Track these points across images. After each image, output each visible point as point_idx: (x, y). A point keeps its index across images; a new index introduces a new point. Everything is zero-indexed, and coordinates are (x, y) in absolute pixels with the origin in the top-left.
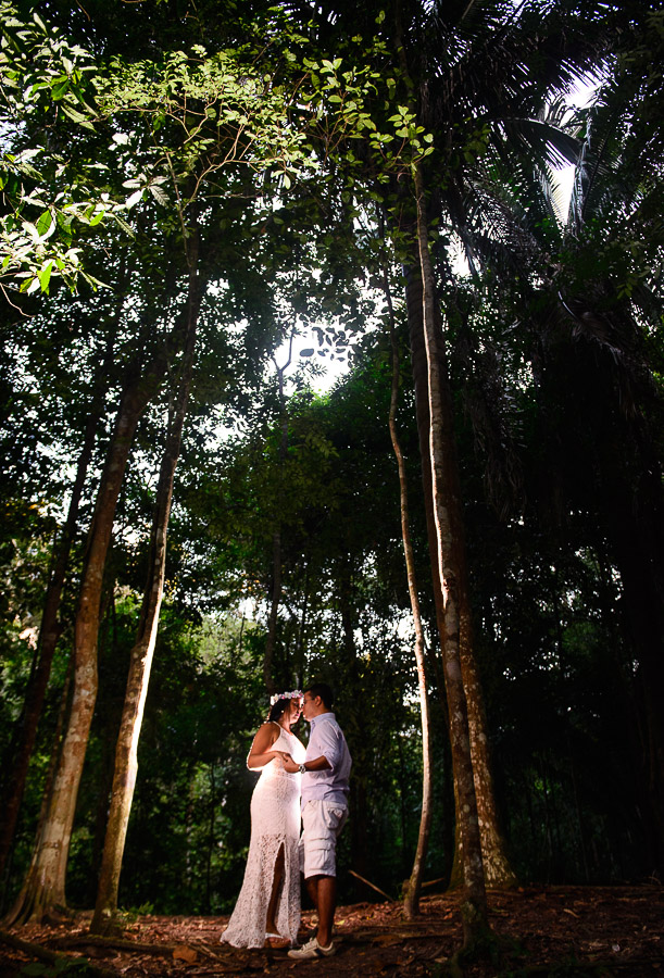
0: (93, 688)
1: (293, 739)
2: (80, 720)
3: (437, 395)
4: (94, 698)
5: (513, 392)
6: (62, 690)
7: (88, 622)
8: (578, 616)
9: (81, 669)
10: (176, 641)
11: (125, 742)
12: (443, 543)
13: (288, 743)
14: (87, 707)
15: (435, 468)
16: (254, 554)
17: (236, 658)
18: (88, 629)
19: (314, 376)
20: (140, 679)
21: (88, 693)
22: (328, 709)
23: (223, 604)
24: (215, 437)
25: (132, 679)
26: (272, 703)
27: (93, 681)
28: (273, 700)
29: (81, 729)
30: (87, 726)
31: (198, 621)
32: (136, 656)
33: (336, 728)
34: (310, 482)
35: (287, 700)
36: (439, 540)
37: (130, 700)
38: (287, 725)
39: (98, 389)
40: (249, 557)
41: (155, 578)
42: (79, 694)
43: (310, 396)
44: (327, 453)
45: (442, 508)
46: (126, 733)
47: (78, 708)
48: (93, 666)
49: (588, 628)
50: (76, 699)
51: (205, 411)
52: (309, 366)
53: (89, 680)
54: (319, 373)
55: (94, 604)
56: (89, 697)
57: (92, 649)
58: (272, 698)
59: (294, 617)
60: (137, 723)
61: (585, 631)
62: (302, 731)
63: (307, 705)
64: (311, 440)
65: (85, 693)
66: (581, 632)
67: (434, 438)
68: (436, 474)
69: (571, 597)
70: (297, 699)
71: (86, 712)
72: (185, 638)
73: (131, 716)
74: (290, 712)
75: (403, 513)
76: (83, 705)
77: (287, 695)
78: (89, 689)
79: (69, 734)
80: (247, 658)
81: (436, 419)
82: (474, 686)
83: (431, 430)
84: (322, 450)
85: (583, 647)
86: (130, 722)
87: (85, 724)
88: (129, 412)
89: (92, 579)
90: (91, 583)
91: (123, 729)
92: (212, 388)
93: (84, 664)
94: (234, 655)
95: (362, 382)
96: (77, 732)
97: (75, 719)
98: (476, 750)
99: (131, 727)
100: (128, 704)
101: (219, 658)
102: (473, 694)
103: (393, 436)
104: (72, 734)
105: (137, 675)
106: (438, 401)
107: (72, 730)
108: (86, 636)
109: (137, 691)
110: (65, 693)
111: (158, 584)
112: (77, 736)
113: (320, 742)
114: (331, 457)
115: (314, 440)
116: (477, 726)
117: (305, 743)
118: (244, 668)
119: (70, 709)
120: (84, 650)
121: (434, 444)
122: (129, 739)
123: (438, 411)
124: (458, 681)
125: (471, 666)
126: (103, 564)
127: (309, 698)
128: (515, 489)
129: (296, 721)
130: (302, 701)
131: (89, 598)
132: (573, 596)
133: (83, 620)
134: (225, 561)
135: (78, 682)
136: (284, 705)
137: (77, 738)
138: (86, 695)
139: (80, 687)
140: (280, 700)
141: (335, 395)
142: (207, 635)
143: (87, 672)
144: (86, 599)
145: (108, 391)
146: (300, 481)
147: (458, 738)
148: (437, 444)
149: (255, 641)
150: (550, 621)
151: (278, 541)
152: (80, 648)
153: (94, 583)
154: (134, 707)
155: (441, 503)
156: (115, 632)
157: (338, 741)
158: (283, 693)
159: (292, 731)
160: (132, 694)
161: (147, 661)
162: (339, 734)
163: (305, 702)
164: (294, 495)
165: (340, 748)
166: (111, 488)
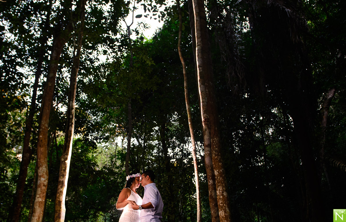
0: (46, 177)
1: (137, 195)
2: (41, 191)
3: (199, 32)
4: (47, 181)
5: (240, 33)
6: (33, 179)
7: (43, 147)
8: (274, 138)
9: (40, 168)
10: (85, 157)
11: (59, 198)
12: (203, 102)
13: (134, 197)
14: (44, 185)
15: (199, 67)
16: (120, 115)
17: (113, 163)
18: (43, 150)
19: (145, 29)
20: (65, 170)
21: (44, 179)
22: (152, 181)
23: (107, 139)
24: (99, 60)
25: (61, 170)
26: (127, 179)
27: (46, 174)
28: (128, 178)
29: (42, 195)
30: (45, 194)
31: (94, 146)
32: (63, 160)
33: (156, 190)
34: (142, 78)
35: (134, 178)
36: (201, 101)
37: (61, 180)
38: (134, 189)
39: (43, 40)
40: (118, 117)
41: (70, 124)
42: (40, 180)
43: (142, 38)
44: (150, 64)
45: (202, 86)
46: (60, 195)
47: (40, 186)
48: (46, 167)
49: (278, 145)
50: (39, 182)
51: (93, 48)
52: (142, 25)
53: (44, 174)
54: (147, 28)
55: (45, 139)
56: (45, 181)
57: (45, 159)
58: (127, 177)
59: (140, 144)
60: (65, 190)
61: (277, 147)
62: (141, 192)
63: (143, 180)
64: (142, 58)
65: (42, 179)
66: (275, 147)
67: (198, 53)
68: (199, 70)
69: (271, 131)
70: (139, 177)
71: (44, 188)
72: (90, 155)
73: (62, 187)
74: (135, 183)
75: (185, 90)
76: (42, 185)
77: (134, 176)
78: (44, 178)
79: (36, 198)
80: (119, 163)
81: (199, 44)
82: (221, 171)
83: (197, 49)
84: (147, 62)
85: (277, 154)
86: (61, 189)
87: (43, 193)
88: (57, 48)
89: (43, 127)
90: (43, 129)
91: (58, 193)
92: (95, 35)
93: (42, 166)
94: (112, 162)
95: (167, 30)
96: (40, 197)
97: (39, 191)
98: (222, 199)
99: (62, 192)
100: (60, 181)
101: (105, 163)
102: (220, 174)
103: (180, 54)
104: (38, 198)
105: (64, 168)
106: (200, 35)
107: (38, 196)
108: (42, 153)
109: (64, 176)
110: (35, 180)
111: (72, 126)
112: (40, 199)
113: (148, 196)
114: (152, 65)
115: (144, 58)
116: (223, 188)
117: (142, 197)
118: (117, 168)
119: (37, 186)
120: (42, 160)
121: (198, 55)
122: (61, 197)
123: (200, 40)
124: (211, 166)
125: (220, 161)
126: (48, 120)
127: (144, 177)
128: (241, 78)
129: (138, 187)
130: (141, 178)
131: (43, 136)
132: (272, 131)
133: (40, 146)
134: (107, 119)
135: (40, 174)
136: (132, 180)
137: (40, 200)
138: (43, 180)
139: (40, 177)
140: (131, 178)
141: (155, 38)
142: (100, 153)
143: (43, 170)
144: (41, 136)
145: (48, 40)
146: (138, 77)
147: (211, 192)
148: (200, 56)
149: (122, 155)
150: (260, 142)
151: (130, 108)
152: (39, 159)
153: (44, 129)
154: (63, 183)
155: (202, 83)
156: (57, 153)
157: (157, 196)
158: (132, 175)
159: (136, 192)
160: (62, 177)
161: (68, 162)
162: (157, 192)
163: (142, 179)
164: (135, 85)
165: (158, 198)
166: (50, 85)
